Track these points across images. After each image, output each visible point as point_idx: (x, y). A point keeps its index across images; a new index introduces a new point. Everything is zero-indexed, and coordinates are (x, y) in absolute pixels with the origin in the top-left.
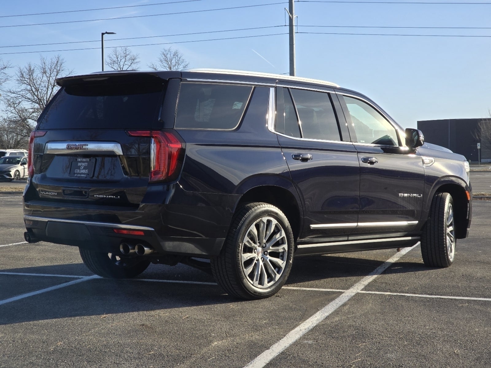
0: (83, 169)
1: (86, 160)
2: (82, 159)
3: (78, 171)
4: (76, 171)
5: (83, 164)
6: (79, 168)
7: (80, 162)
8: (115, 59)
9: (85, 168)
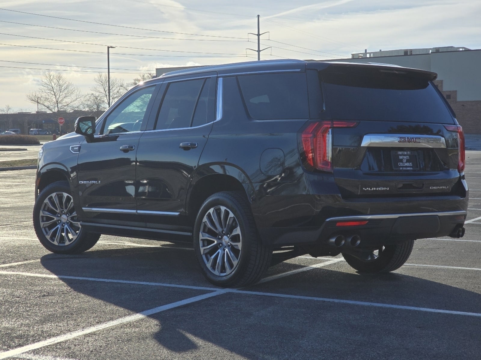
0: (406, 162)
1: (408, 153)
2: (403, 152)
3: (401, 164)
4: (399, 164)
5: (405, 157)
6: (401, 161)
7: (401, 155)
9: (408, 161)
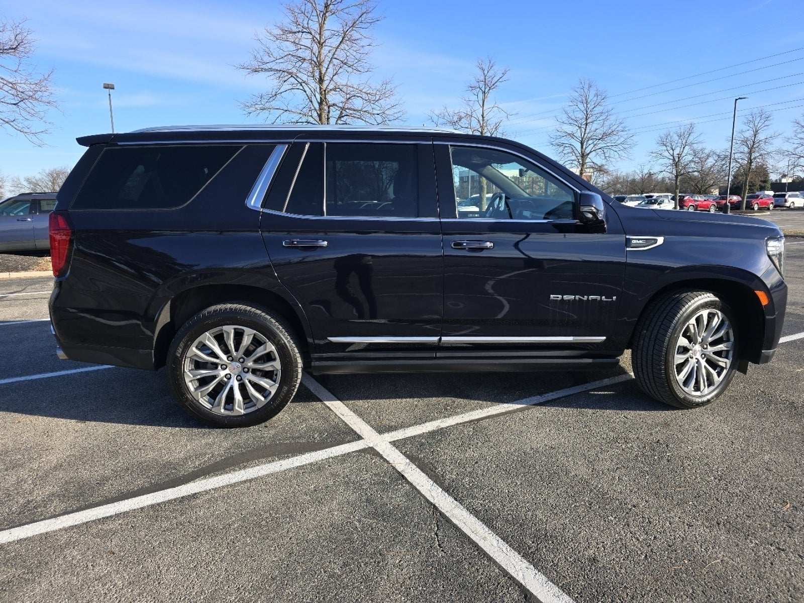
8: (751, 119)
